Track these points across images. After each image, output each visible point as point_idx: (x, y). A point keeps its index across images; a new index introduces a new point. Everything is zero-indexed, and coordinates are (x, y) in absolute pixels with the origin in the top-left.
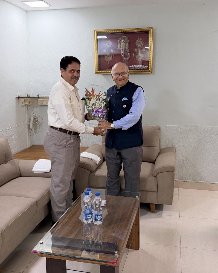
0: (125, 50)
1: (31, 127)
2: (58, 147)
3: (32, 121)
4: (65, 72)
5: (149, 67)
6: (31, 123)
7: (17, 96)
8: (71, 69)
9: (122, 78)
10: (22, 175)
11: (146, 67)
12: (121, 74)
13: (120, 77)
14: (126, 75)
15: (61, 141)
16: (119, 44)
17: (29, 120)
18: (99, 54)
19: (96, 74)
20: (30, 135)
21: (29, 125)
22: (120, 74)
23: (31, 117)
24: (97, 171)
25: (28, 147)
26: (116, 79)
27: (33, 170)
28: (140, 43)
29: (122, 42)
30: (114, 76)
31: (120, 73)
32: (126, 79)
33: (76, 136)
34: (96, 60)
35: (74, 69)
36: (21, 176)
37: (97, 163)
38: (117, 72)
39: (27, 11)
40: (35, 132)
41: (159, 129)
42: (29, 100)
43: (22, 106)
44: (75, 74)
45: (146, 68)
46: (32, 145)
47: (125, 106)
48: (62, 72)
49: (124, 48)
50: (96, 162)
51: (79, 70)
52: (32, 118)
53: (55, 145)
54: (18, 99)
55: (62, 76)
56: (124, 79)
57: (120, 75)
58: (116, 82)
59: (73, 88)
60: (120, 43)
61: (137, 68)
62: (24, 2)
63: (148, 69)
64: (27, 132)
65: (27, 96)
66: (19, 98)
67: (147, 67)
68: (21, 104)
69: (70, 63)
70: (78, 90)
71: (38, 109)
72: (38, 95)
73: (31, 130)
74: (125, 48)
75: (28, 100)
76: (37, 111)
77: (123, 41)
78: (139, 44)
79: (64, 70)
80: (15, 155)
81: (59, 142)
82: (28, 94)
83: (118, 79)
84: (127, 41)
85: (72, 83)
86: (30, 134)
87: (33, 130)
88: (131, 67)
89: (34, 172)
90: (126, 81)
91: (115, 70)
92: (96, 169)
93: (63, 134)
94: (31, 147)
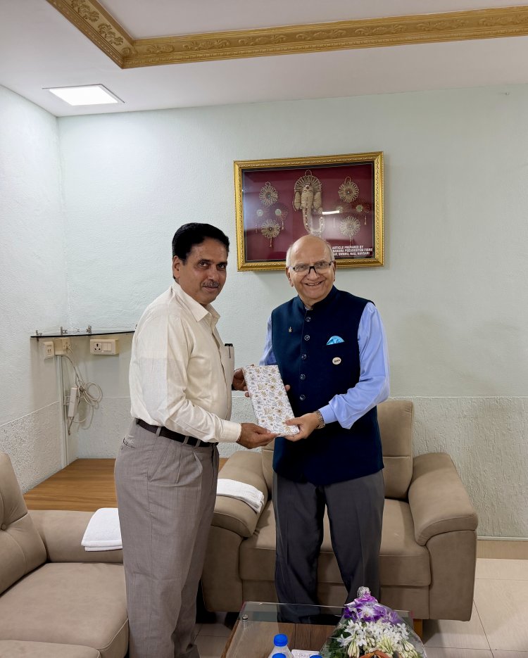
0: (312, 210)
1: (71, 414)
2: (156, 484)
3: (73, 397)
4: (182, 266)
5: (376, 251)
6: (71, 403)
7: (35, 335)
8: (199, 259)
9: (316, 280)
10: (52, 557)
11: (367, 250)
12: (313, 267)
13: (313, 276)
14: (329, 271)
15: (166, 467)
16: (297, 195)
17: (67, 394)
18: (246, 226)
19: (239, 270)
20: (69, 434)
21: (66, 408)
22: (311, 268)
23: (70, 387)
24: (259, 532)
25: (63, 465)
26: (301, 282)
27: (84, 542)
29: (305, 189)
30: (294, 275)
31: (312, 265)
32: (327, 282)
33: (210, 449)
35: (207, 257)
36: (48, 560)
37: (259, 510)
38: (302, 262)
39: (57, 117)
40: (83, 424)
41: (410, 408)
42: (67, 343)
43: (48, 360)
44: (213, 273)
45: (368, 253)
46: (74, 459)
47: (337, 361)
48: (175, 266)
49: (309, 205)
50: (255, 508)
51: (225, 264)
52: (74, 389)
53: (149, 477)
54: (38, 340)
55: (175, 278)
56: (322, 280)
57: (312, 270)
58: (300, 291)
59: (203, 312)
60: (301, 195)
61: (344, 254)
62: (51, 90)
63: (371, 255)
64: (61, 426)
65: (60, 331)
66: (40, 339)
67: (370, 250)
68: (45, 355)
69: (199, 241)
70: (218, 319)
71: (90, 364)
72: (89, 330)
73: (70, 421)
74: (313, 205)
75: (64, 344)
76: (85, 371)
77: (308, 188)
78: (347, 194)
79: (181, 262)
80: (28, 493)
81: (159, 470)
82: (61, 329)
83: (307, 281)
84: (316, 187)
85: (203, 297)
86: (69, 431)
87: (76, 420)
89: (86, 549)
90: (327, 287)
91: (298, 256)
92: (257, 527)
93: (173, 444)
94: (71, 464)
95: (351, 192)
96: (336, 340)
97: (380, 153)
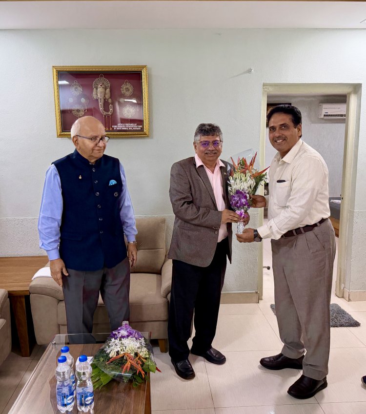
0: (105, 100)
5: (145, 127)
11: (139, 126)
12: (101, 139)
16: (95, 89)
18: (62, 109)
19: (58, 137)
28: (127, 89)
29: (99, 86)
34: (58, 118)
41: (164, 221)
45: (140, 129)
47: (116, 194)
49: (103, 96)
60: (97, 89)
61: (125, 129)
63: (142, 130)
67: (141, 126)
74: (105, 96)
77: (101, 85)
78: (126, 91)
84: (107, 85)
88: (116, 126)
95: (129, 90)
96: (113, 182)
97: (145, 66)
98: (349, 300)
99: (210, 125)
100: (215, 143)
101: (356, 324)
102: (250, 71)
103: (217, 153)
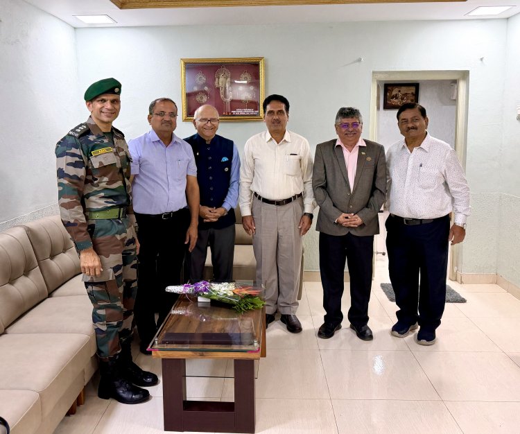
0: (225, 88)
9: (210, 127)
13: (209, 124)
19: (183, 121)
26: (202, 127)
30: (199, 123)
31: (209, 120)
39: (75, 28)
47: (226, 169)
49: (224, 85)
56: (213, 128)
58: (199, 131)
60: (219, 79)
61: (243, 113)
62: (77, 17)
63: (258, 114)
77: (223, 76)
84: (228, 75)
88: (234, 112)
91: (201, 114)
96: (225, 159)
97: (261, 58)
98: (462, 283)
99: (349, 109)
100: (355, 125)
101: (463, 301)
102: (359, 60)
103: (356, 134)
